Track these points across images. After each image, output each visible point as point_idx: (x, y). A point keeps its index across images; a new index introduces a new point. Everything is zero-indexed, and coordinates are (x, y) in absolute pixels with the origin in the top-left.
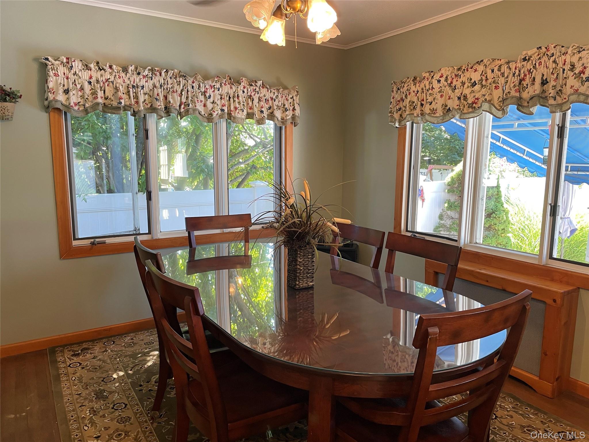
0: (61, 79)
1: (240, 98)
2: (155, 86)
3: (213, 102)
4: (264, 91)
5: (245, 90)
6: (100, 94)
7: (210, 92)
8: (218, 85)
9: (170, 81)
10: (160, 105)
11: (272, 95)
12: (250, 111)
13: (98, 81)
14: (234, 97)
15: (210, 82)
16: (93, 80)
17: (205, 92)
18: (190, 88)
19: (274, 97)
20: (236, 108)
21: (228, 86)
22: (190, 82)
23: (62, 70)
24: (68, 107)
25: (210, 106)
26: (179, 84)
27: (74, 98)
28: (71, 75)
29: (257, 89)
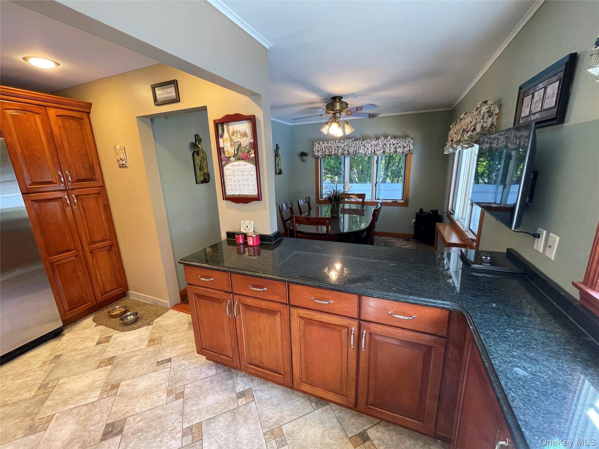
0: (317, 148)
1: (380, 146)
2: (345, 146)
3: (367, 149)
4: (392, 141)
5: (383, 142)
6: (327, 151)
7: (366, 144)
8: (370, 142)
9: (350, 143)
10: (346, 153)
11: (397, 142)
12: (384, 150)
13: (327, 147)
14: (377, 145)
15: (366, 141)
16: (326, 147)
17: (364, 145)
18: (358, 144)
19: (398, 142)
20: (377, 150)
21: (374, 141)
22: (358, 142)
23: (317, 145)
24: (318, 156)
25: (366, 150)
26: (354, 143)
27: (320, 153)
28: (319, 146)
29: (389, 140)
